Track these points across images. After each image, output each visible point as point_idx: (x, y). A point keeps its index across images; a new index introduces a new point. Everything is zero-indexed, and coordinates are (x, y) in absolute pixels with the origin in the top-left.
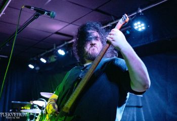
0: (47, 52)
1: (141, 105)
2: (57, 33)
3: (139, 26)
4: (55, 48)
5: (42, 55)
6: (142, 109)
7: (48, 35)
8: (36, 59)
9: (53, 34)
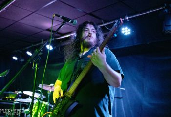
0: (33, 45)
1: (121, 96)
2: (48, 30)
3: (126, 31)
4: (42, 43)
5: (28, 48)
6: (121, 100)
7: (39, 31)
8: (21, 52)
9: (44, 30)
